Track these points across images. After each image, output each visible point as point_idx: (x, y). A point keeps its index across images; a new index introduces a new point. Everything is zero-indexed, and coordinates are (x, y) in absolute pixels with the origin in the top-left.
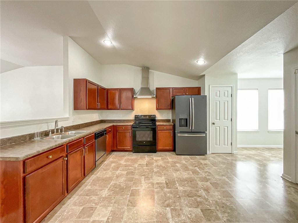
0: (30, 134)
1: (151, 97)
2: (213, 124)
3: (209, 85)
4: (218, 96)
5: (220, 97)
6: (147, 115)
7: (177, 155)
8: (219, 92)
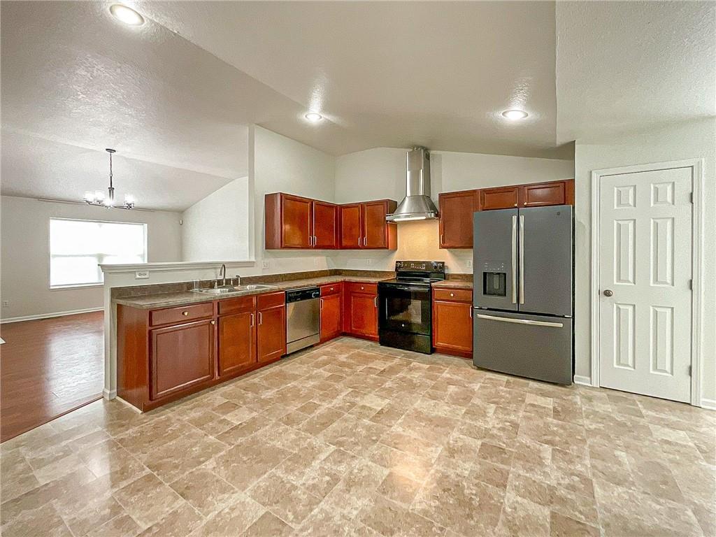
0: (188, 283)
1: (424, 218)
2: (607, 294)
3: (591, 172)
4: (628, 205)
5: (635, 206)
6: (424, 262)
7: (480, 368)
8: (631, 191)
